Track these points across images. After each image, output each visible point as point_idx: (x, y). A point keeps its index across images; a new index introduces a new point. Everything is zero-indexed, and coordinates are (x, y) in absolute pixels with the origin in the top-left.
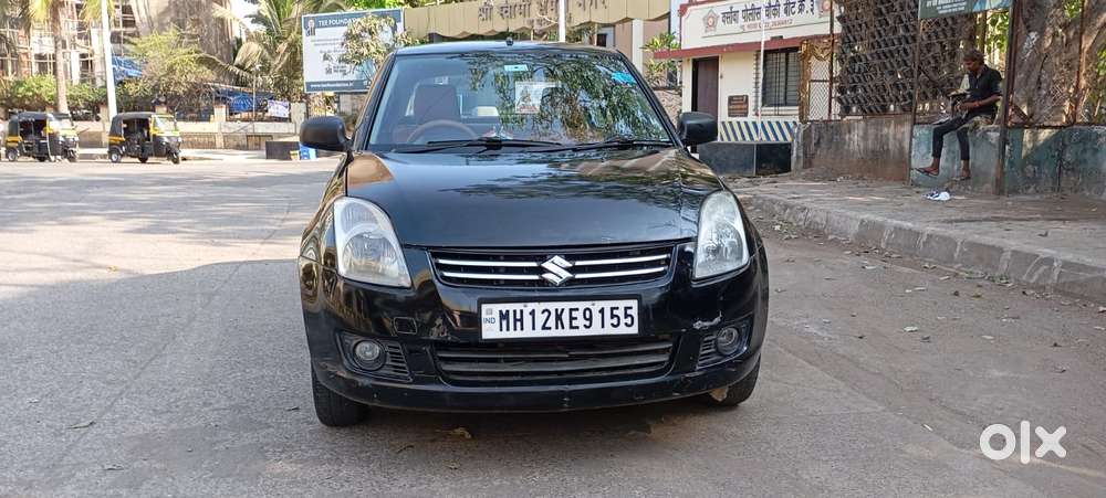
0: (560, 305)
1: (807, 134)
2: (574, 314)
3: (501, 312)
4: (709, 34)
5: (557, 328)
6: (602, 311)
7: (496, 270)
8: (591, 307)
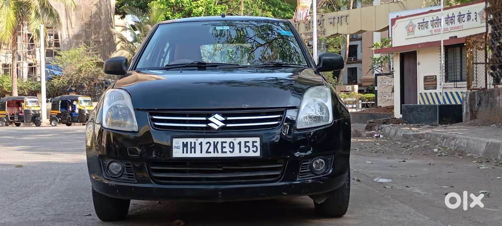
1: (472, 98)
4: (411, 36)
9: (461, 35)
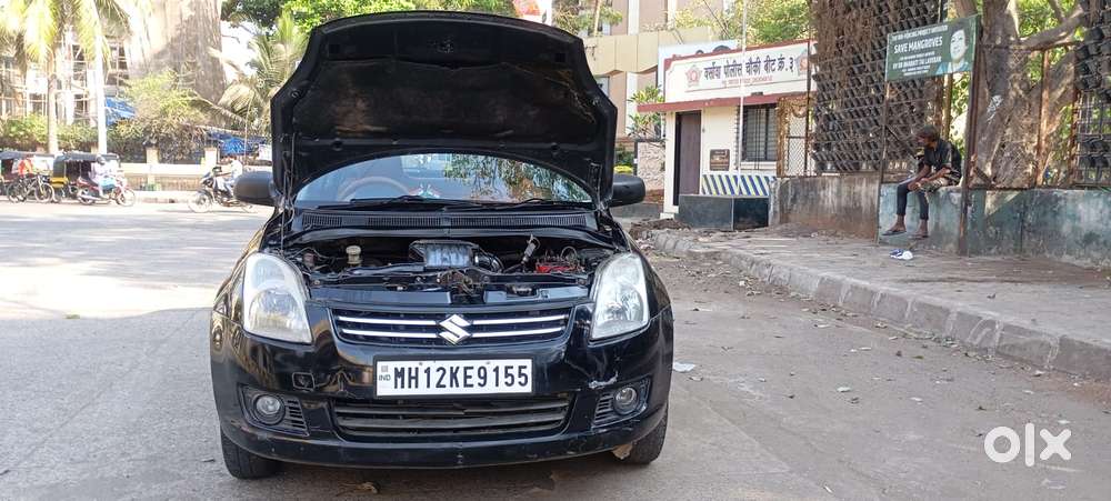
0: (455, 364)
1: (784, 189)
2: (469, 372)
3: (396, 369)
4: (693, 88)
5: (451, 386)
6: (496, 370)
7: (395, 328)
8: (486, 366)
9: (768, 90)
